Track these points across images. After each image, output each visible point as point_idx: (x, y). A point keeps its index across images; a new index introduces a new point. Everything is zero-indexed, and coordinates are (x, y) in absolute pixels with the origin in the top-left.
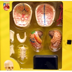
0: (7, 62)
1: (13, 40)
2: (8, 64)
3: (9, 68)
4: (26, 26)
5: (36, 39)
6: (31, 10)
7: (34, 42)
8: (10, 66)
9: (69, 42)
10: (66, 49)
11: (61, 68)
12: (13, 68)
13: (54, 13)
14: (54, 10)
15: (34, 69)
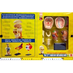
0: (41, 47)
1: (44, 35)
2: (41, 48)
3: (42, 50)
4: (50, 28)
5: (56, 35)
6: (53, 21)
7: (54, 36)
8: (42, 49)
9: (72, 36)
10: (70, 40)
11: (68, 49)
12: (44, 49)
13: (64, 22)
14: (64, 21)
15: (54, 50)
